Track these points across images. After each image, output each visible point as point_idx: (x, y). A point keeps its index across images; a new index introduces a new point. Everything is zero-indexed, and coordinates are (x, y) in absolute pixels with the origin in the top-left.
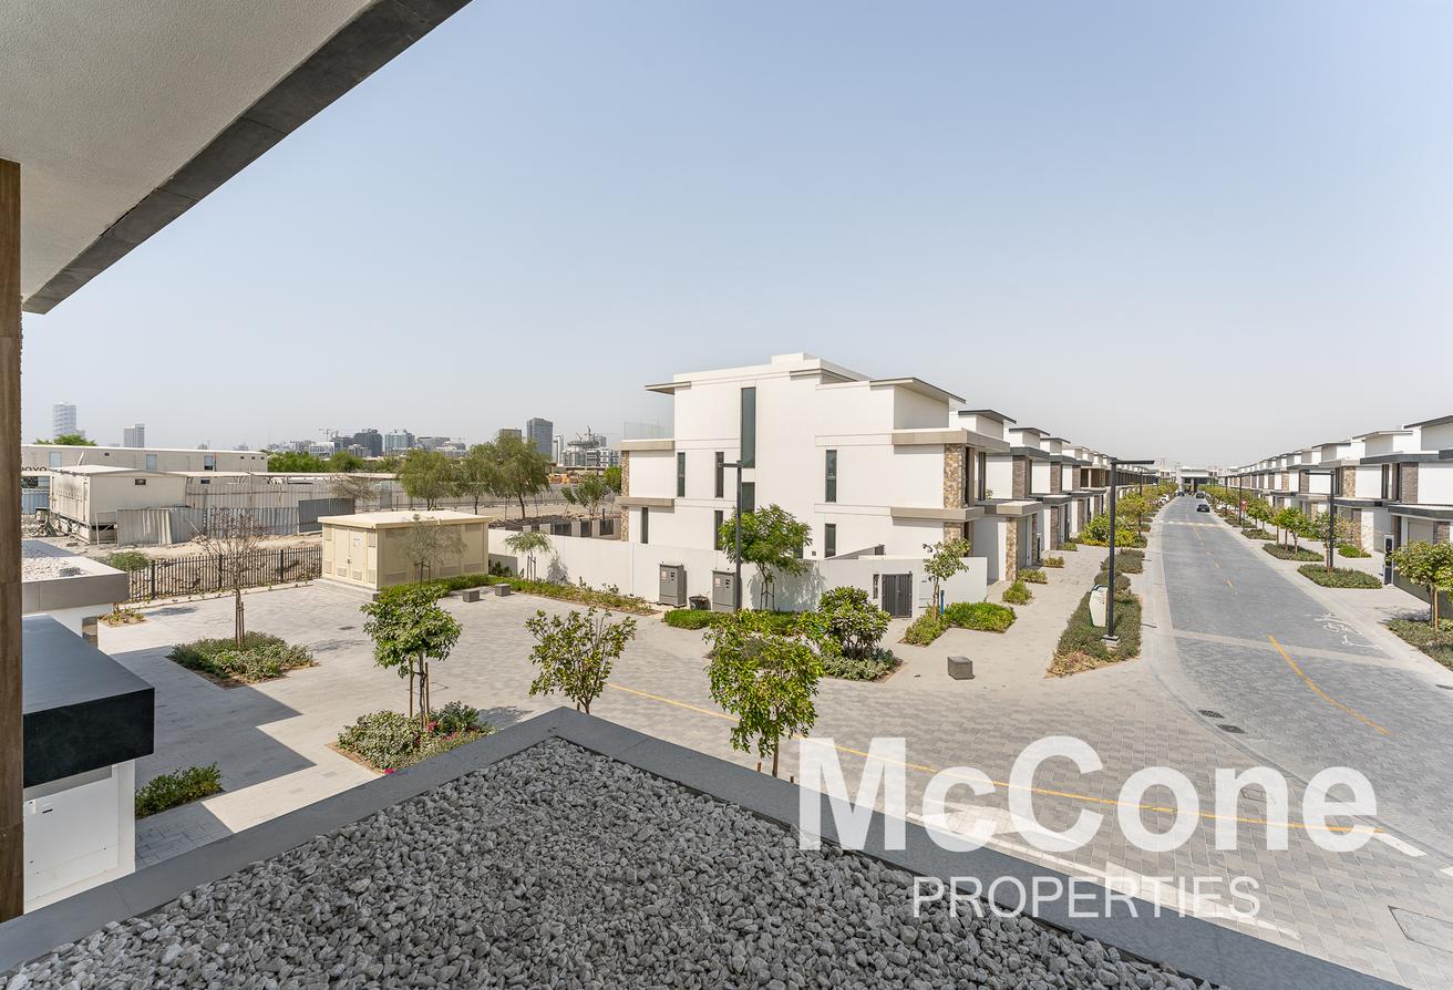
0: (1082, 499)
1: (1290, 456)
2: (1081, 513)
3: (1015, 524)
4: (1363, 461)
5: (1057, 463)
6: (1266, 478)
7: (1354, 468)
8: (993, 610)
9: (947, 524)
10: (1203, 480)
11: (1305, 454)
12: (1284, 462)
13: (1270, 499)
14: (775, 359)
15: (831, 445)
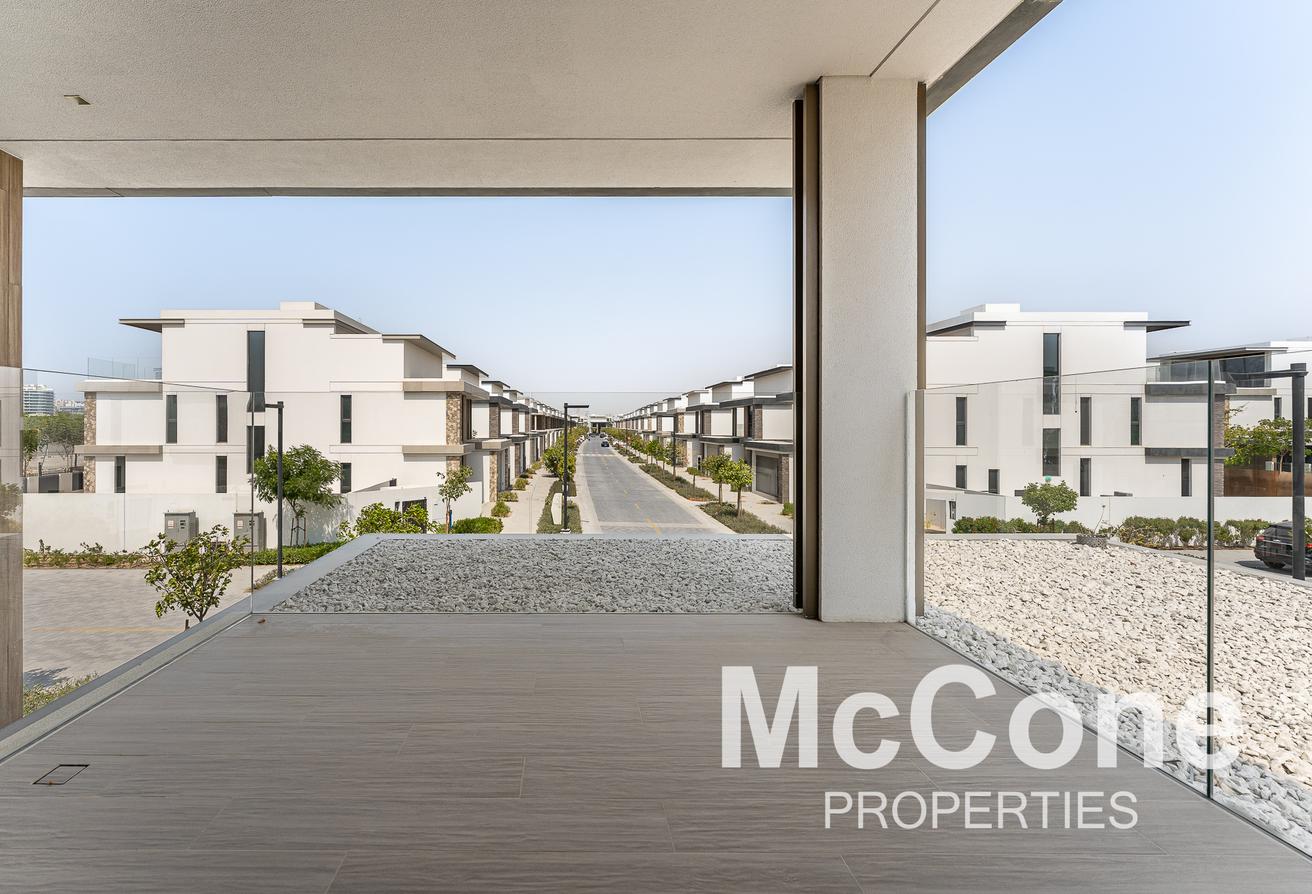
0: (534, 438)
1: (652, 406)
2: (532, 448)
3: (496, 457)
4: (688, 409)
5: (516, 409)
6: (639, 421)
7: (683, 414)
8: (487, 521)
9: (450, 458)
10: (603, 424)
11: (659, 405)
12: (648, 409)
13: (642, 435)
14: (284, 306)
15: (346, 389)
